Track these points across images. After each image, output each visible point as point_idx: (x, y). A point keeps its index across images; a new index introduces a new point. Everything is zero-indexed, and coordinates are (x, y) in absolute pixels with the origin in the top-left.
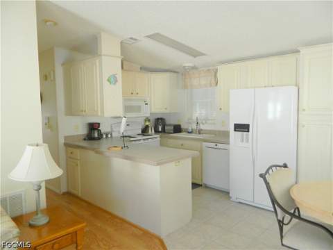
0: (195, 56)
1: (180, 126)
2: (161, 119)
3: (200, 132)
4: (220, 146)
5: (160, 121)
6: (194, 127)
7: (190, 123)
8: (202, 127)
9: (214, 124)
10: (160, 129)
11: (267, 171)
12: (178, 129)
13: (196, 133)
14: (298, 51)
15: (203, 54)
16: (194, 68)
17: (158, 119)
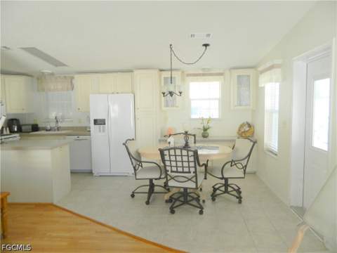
0: (56, 66)
1: (37, 125)
2: (16, 120)
3: (58, 129)
4: (81, 137)
5: (15, 121)
6: (53, 125)
7: (48, 122)
8: (60, 125)
9: (72, 121)
10: (16, 129)
11: (126, 142)
12: (35, 128)
13: (55, 130)
14: (132, 71)
15: (64, 65)
16: (52, 74)
17: (12, 120)
